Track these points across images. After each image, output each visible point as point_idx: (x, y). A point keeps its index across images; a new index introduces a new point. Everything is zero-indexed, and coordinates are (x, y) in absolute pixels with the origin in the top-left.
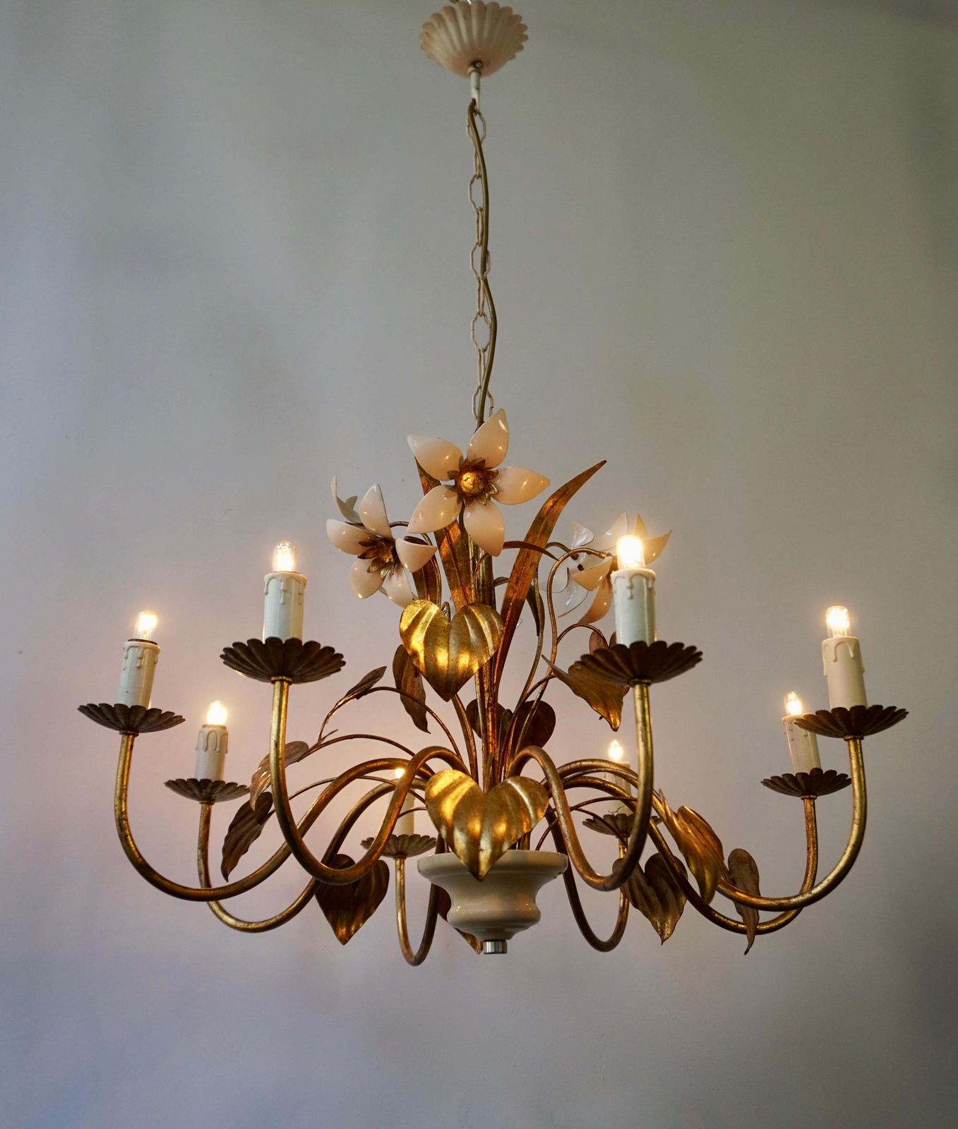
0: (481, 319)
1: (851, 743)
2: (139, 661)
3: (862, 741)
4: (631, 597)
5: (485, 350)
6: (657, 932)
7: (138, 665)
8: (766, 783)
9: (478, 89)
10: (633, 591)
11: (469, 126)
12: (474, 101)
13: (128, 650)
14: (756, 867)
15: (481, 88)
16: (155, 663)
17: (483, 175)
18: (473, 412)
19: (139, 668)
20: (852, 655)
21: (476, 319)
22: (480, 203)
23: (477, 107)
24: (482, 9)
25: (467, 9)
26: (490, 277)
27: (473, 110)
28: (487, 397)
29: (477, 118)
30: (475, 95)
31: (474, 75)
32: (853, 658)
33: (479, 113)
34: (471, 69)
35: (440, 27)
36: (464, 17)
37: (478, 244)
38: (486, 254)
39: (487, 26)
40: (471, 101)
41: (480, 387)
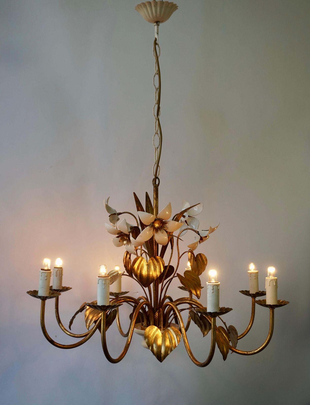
0: (157, 135)
1: (271, 310)
2: (46, 277)
3: (274, 309)
4: (213, 293)
5: (158, 148)
6: (202, 333)
7: (46, 278)
8: (240, 291)
9: (158, 34)
10: (213, 290)
11: (153, 51)
12: (156, 40)
13: (42, 273)
14: (237, 333)
15: (159, 33)
16: (51, 276)
17: (159, 73)
18: (153, 173)
19: (46, 279)
20: (275, 284)
21: (155, 135)
22: (157, 86)
23: (157, 42)
24: (162, 3)
25: (156, 3)
26: (160, 117)
27: (156, 44)
28: (158, 167)
29: (157, 46)
30: (156, 36)
31: (156, 27)
32: (275, 285)
33: (158, 45)
34: (155, 24)
35: (144, 7)
36: (155, 6)
37: (156, 103)
38: (159, 108)
39: (163, 9)
40: (154, 39)
41: (156, 163)
